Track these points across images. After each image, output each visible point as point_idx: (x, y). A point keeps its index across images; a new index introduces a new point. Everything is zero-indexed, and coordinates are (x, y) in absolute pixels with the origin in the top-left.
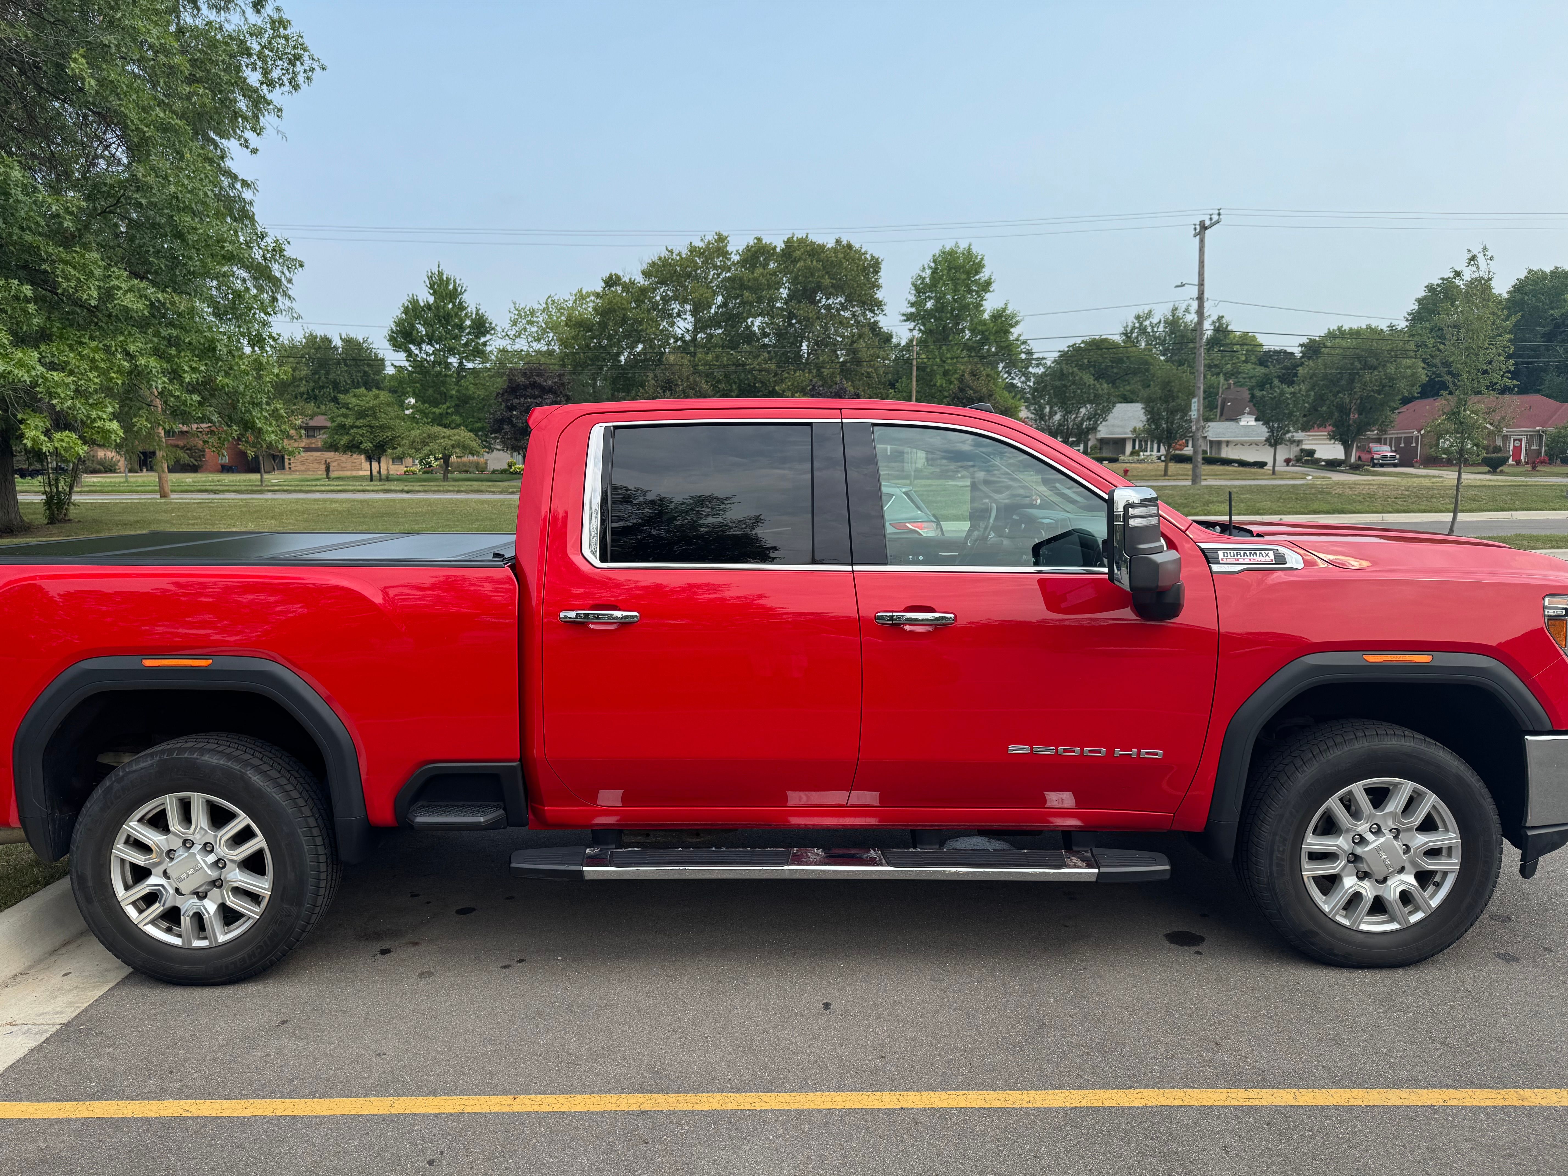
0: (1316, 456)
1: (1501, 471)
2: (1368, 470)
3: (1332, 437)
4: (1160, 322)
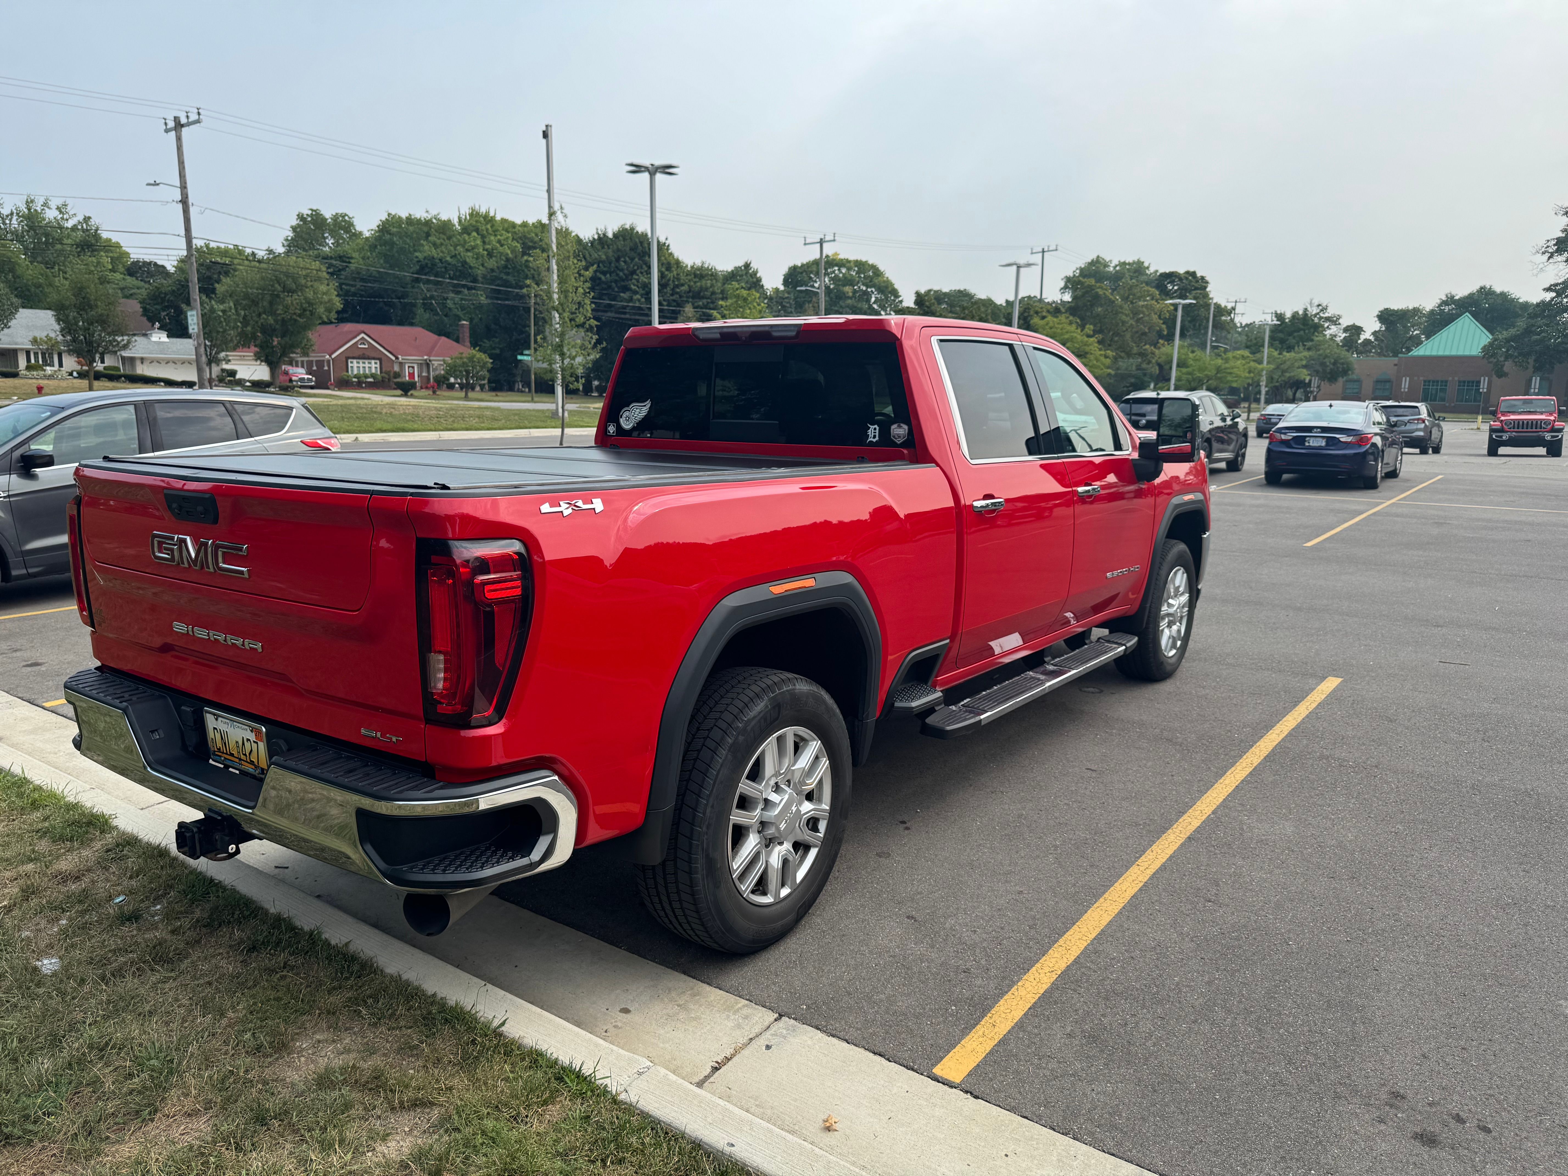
0: (238, 377)
1: (412, 395)
2: (298, 392)
3: (257, 357)
4: (12, 214)
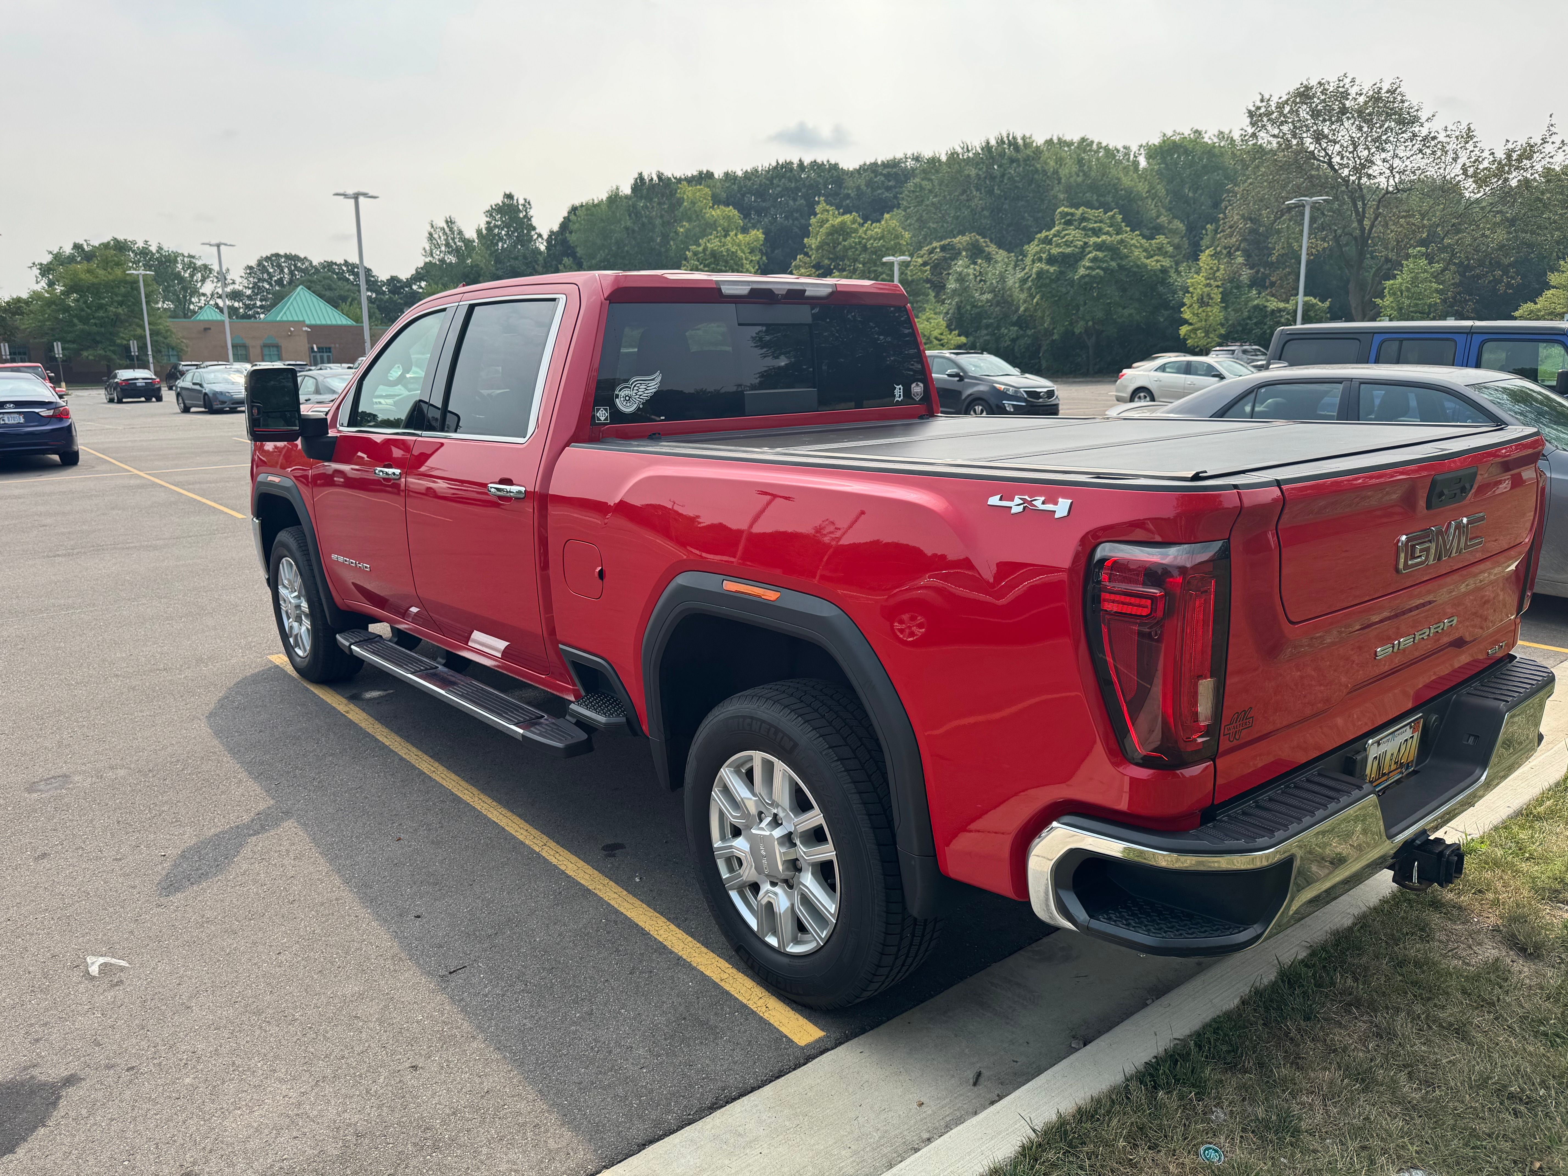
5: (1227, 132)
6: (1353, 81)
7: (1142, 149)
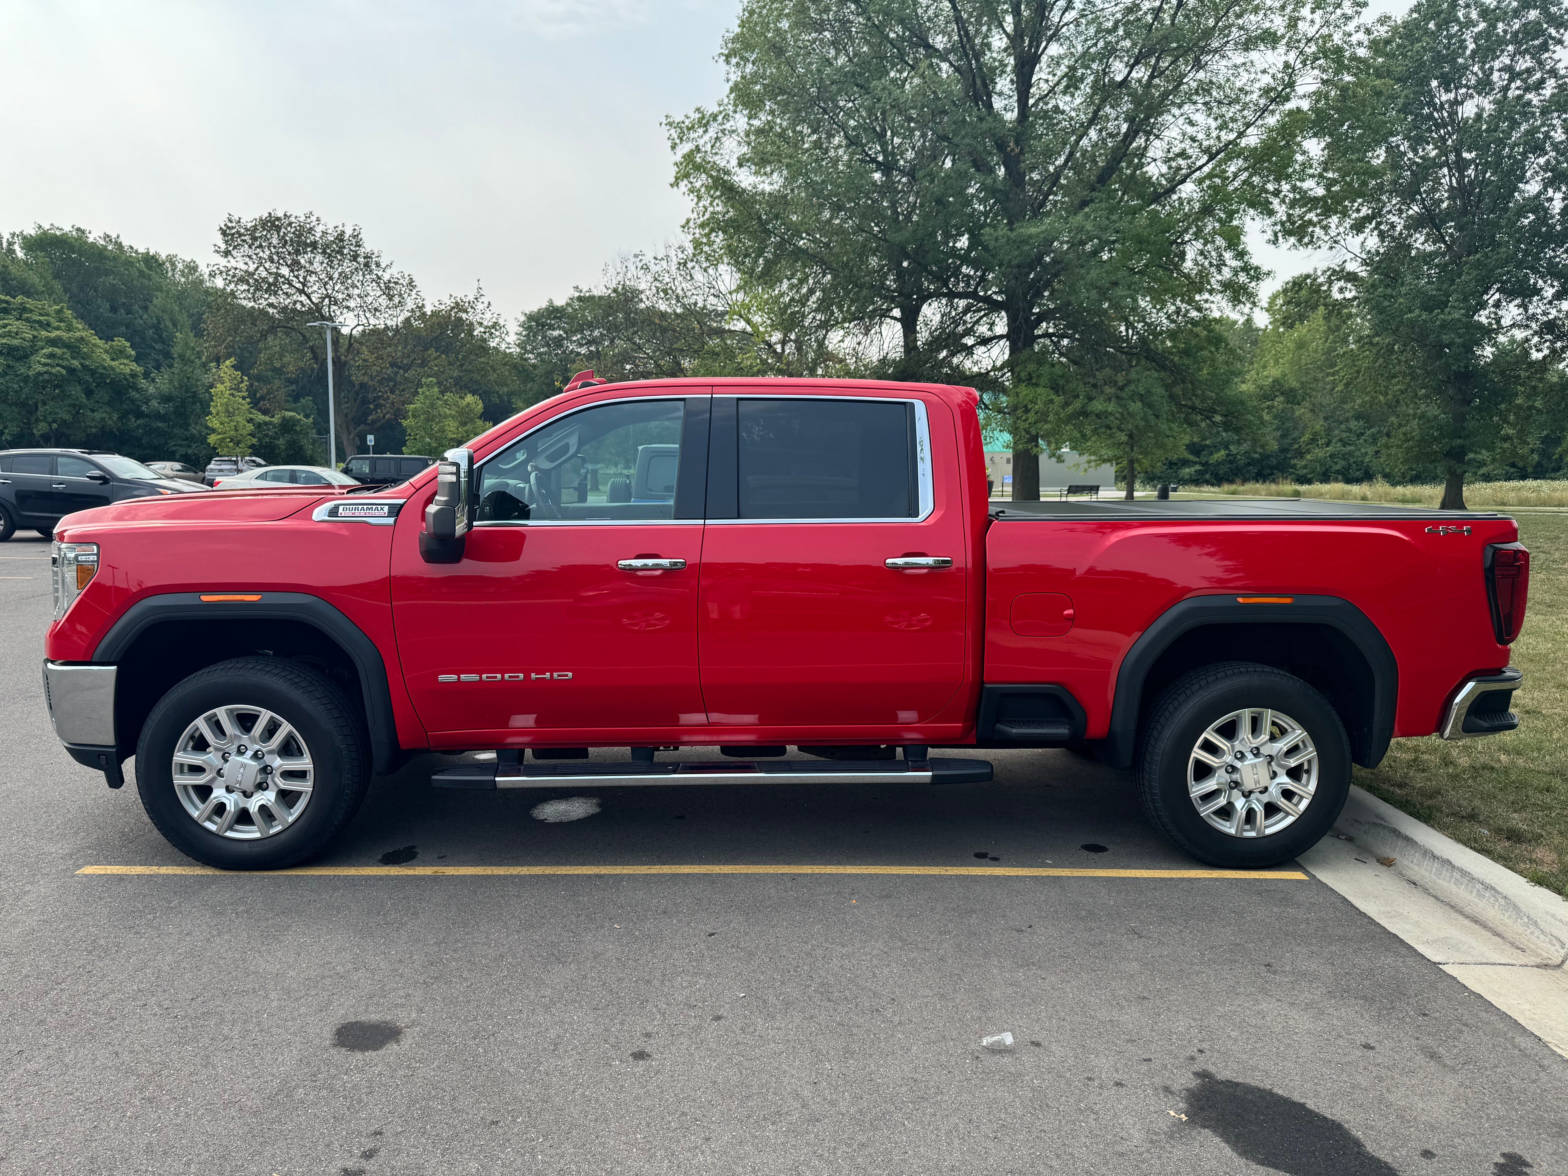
5: (114, 236)
6: (318, 220)
7: (16, 239)
